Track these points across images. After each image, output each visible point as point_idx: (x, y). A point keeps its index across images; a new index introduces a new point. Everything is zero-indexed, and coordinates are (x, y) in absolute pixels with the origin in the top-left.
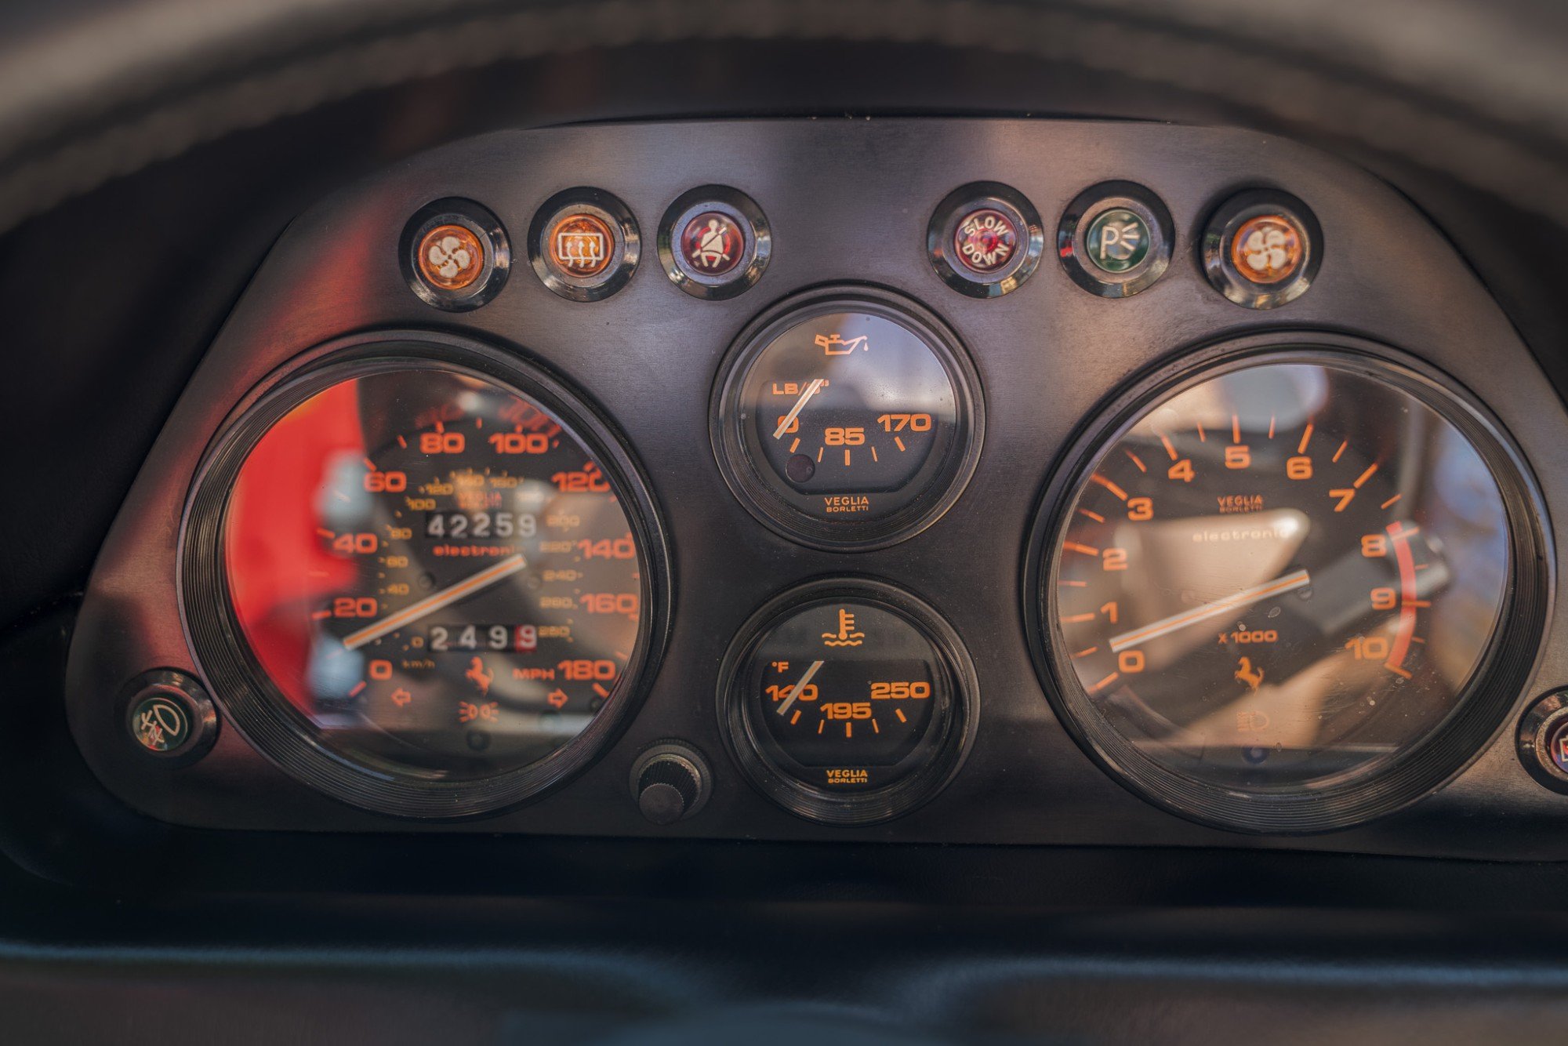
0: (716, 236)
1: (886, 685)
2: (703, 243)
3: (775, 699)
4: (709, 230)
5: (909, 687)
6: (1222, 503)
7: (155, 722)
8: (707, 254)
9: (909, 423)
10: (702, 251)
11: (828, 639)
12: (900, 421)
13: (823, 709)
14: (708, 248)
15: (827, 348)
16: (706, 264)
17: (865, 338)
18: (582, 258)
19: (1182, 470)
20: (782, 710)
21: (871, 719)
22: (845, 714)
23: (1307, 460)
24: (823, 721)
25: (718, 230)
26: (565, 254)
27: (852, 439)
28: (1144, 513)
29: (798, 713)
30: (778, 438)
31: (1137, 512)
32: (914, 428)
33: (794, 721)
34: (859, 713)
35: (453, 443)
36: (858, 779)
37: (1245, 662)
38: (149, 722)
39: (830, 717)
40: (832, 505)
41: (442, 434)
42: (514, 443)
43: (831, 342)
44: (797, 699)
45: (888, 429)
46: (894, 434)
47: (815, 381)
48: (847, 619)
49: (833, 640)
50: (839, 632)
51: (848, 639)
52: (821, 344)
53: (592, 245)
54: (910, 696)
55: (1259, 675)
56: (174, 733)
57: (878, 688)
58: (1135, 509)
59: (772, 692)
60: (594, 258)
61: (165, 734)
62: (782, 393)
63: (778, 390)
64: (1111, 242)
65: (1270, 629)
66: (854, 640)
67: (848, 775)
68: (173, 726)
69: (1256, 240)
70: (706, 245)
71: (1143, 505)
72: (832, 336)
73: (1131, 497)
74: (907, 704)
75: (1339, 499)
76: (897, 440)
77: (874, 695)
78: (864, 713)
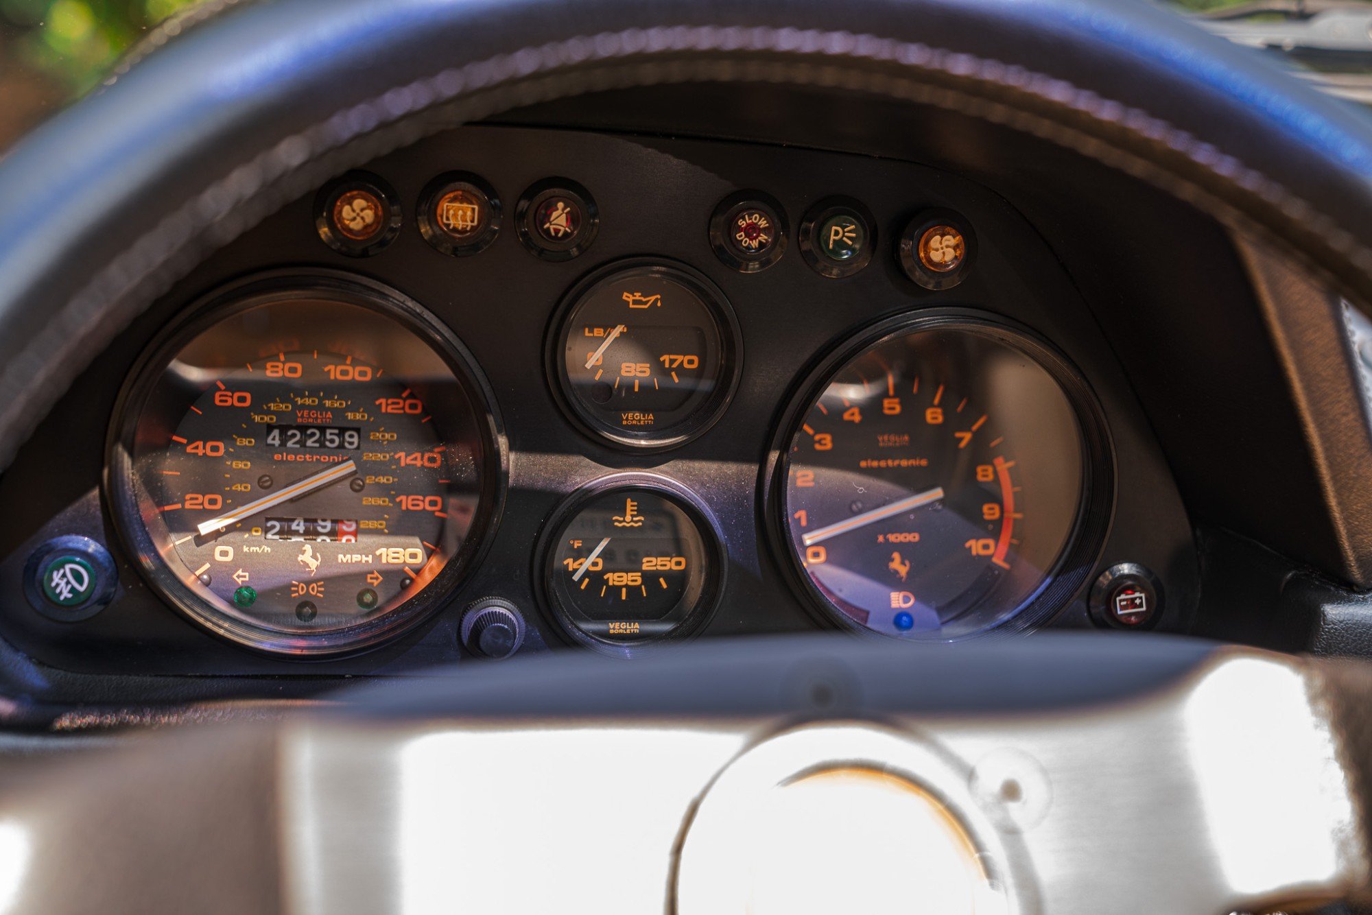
0: (562, 214)
1: (653, 559)
2: (552, 219)
3: (570, 569)
4: (557, 209)
5: (670, 561)
6: (880, 439)
7: (65, 580)
8: (555, 226)
9: (682, 362)
10: (551, 224)
11: (617, 521)
12: (675, 360)
13: (605, 577)
14: (555, 222)
15: (631, 303)
16: (553, 234)
17: (659, 296)
18: (461, 223)
19: (853, 414)
20: (576, 578)
21: (641, 585)
22: (622, 581)
23: (939, 410)
24: (605, 587)
25: (563, 210)
26: (448, 219)
27: (641, 372)
28: (825, 445)
29: (587, 580)
30: (589, 368)
31: (821, 444)
32: (686, 365)
33: (583, 587)
34: (633, 581)
35: (292, 370)
36: (632, 630)
37: (896, 556)
38: (60, 579)
39: (611, 584)
40: (627, 419)
41: (284, 363)
42: (344, 373)
43: (634, 298)
44: (587, 569)
45: (667, 365)
46: (671, 369)
47: (619, 326)
48: (632, 506)
49: (620, 522)
50: (626, 515)
51: (632, 521)
52: (626, 299)
53: (469, 213)
54: (671, 568)
55: (905, 565)
56: (82, 589)
57: (648, 562)
58: (819, 442)
59: (568, 564)
60: (469, 224)
61: (73, 590)
62: (591, 335)
63: (589, 332)
64: (837, 238)
65: (914, 532)
66: (636, 522)
67: (625, 626)
68: (80, 581)
69: (936, 241)
70: (554, 220)
71: (824, 439)
72: (635, 294)
73: (816, 433)
74: (669, 575)
75: (961, 439)
76: (673, 374)
77: (645, 567)
78: (636, 581)
